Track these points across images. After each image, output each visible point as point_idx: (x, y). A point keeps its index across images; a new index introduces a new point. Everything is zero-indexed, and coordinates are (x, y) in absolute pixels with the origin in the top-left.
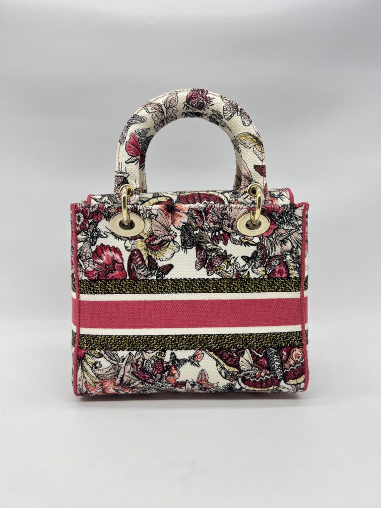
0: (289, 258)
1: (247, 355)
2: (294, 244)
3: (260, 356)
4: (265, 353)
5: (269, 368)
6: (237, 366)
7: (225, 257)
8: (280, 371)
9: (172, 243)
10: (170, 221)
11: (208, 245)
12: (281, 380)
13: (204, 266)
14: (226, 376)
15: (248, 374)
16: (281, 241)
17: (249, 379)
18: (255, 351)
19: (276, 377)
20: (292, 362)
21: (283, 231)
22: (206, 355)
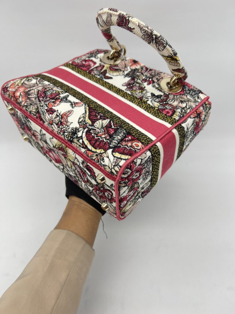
0: (179, 110)
1: (106, 122)
2: (187, 106)
3: (113, 127)
4: (118, 129)
5: (111, 136)
6: (93, 122)
7: (142, 89)
8: (116, 142)
9: (122, 72)
10: (130, 64)
11: (138, 80)
12: (111, 148)
13: (127, 86)
14: (81, 122)
15: (95, 130)
16: (181, 101)
17: (92, 133)
18: (112, 123)
19: (109, 144)
20: (129, 144)
21: (185, 97)
22: (83, 107)
